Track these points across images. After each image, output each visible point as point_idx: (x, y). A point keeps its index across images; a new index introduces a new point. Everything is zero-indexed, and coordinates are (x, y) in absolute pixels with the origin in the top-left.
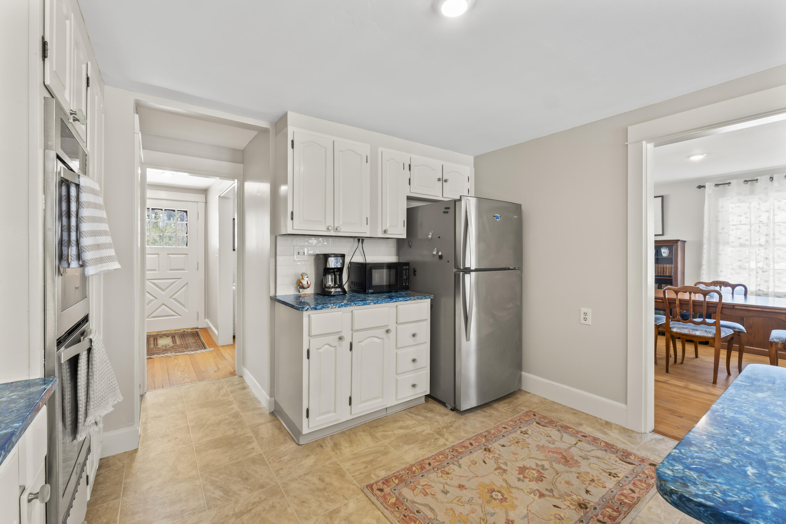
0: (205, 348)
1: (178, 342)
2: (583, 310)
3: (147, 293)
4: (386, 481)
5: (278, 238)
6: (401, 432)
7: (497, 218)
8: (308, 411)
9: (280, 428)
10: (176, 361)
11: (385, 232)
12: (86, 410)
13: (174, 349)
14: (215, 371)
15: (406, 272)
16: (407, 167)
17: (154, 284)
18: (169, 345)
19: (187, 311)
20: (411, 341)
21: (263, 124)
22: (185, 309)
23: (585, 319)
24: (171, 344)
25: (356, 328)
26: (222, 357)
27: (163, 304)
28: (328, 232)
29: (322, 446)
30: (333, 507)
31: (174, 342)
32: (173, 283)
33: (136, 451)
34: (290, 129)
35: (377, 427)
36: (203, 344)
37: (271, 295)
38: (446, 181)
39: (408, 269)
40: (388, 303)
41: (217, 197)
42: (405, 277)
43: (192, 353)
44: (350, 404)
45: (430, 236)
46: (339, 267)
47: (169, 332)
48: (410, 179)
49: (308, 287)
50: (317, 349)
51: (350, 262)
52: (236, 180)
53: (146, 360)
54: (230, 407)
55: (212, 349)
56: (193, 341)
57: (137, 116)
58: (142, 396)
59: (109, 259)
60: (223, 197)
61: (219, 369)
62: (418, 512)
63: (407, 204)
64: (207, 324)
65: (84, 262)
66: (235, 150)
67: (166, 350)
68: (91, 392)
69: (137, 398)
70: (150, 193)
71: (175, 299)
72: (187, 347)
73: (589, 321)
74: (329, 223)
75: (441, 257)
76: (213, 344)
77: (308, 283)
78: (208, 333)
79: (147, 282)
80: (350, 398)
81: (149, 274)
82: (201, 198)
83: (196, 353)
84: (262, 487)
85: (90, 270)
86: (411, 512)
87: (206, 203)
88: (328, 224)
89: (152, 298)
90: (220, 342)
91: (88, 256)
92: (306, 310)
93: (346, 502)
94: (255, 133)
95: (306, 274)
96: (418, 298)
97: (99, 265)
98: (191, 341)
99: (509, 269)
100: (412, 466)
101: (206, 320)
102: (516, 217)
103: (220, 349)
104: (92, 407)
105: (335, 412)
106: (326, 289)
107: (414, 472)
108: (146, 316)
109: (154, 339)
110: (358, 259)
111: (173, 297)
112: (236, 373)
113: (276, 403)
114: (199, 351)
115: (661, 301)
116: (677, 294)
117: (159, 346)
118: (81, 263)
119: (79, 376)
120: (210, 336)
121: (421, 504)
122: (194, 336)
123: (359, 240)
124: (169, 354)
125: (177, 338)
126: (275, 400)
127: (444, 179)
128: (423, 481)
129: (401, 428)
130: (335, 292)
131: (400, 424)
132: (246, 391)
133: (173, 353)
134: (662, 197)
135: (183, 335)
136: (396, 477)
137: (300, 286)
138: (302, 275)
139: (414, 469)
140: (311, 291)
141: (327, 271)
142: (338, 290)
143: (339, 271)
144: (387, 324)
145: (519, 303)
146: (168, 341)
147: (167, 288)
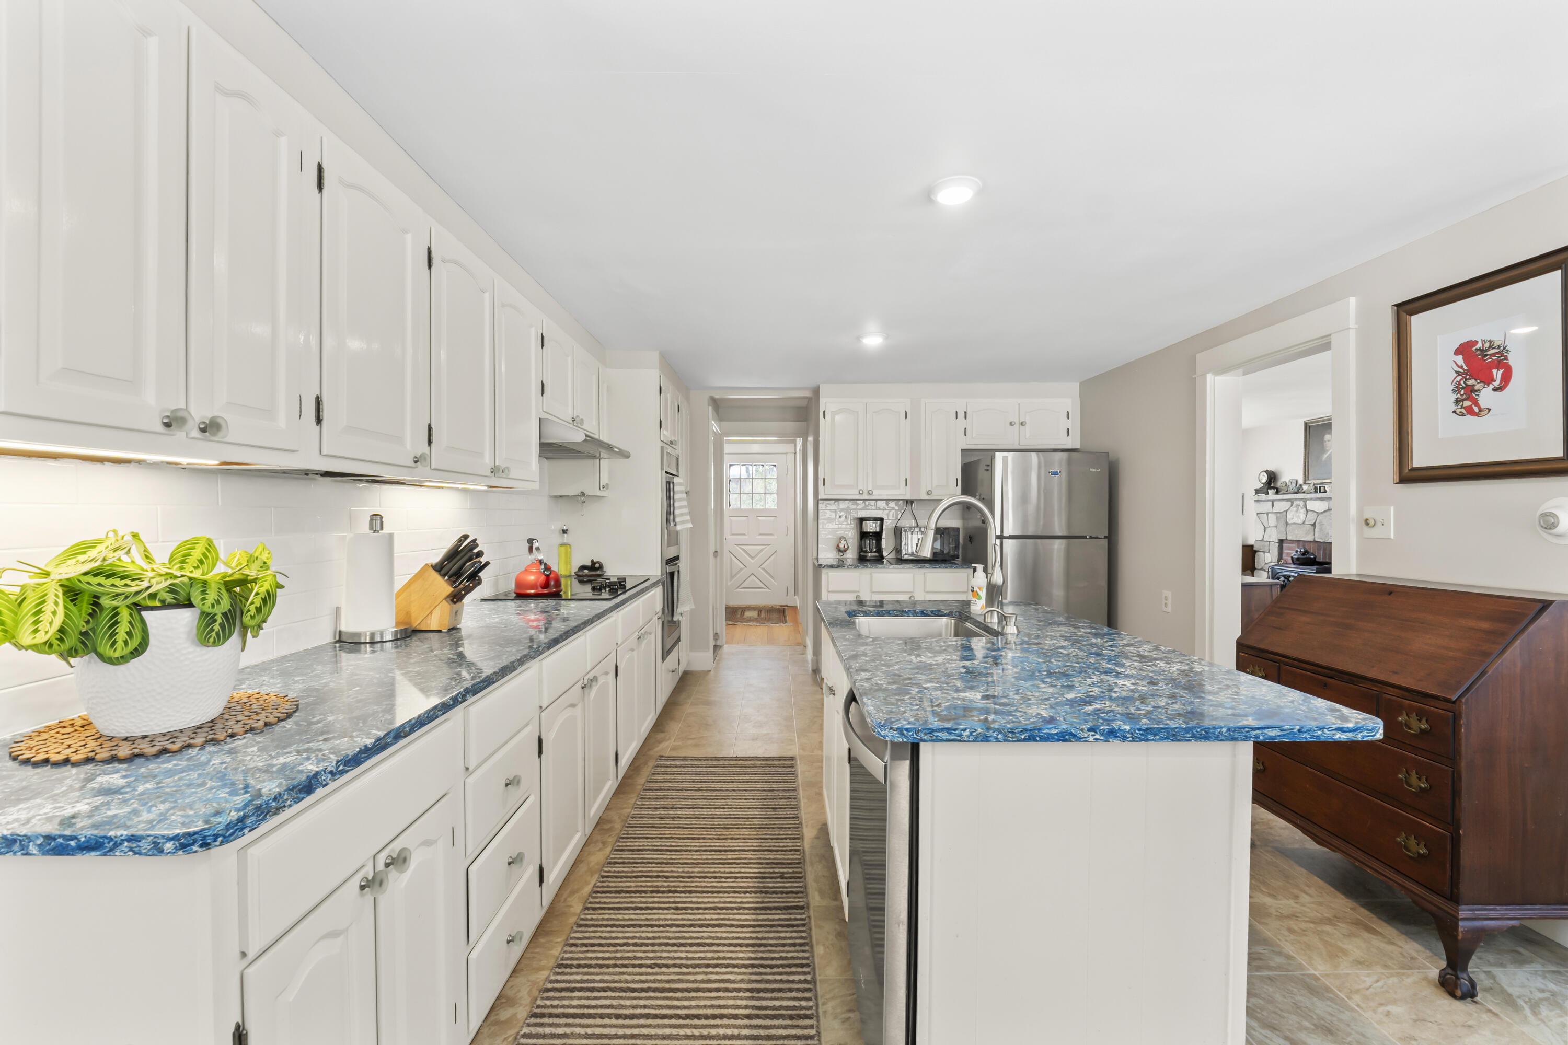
0: (787, 623)
1: (762, 616)
5: (819, 502)
7: (1055, 473)
10: (756, 629)
11: (930, 493)
13: (758, 620)
14: (786, 641)
16: (961, 415)
17: (744, 550)
18: (753, 617)
19: (775, 583)
21: (806, 394)
22: (773, 581)
23: (1166, 605)
24: (756, 617)
26: (798, 632)
27: (753, 574)
28: (861, 496)
31: (759, 615)
32: (762, 550)
33: (710, 671)
34: (822, 400)
36: (786, 620)
37: (814, 558)
38: (1022, 424)
39: (958, 534)
40: (911, 569)
42: (953, 544)
43: (773, 626)
46: (878, 531)
47: (757, 606)
48: (965, 429)
49: (847, 550)
51: (891, 526)
52: (801, 439)
53: (724, 625)
54: (784, 662)
55: (791, 625)
56: (777, 616)
57: (711, 407)
61: (789, 639)
63: (962, 457)
64: (794, 603)
65: (676, 523)
67: (749, 620)
71: (764, 569)
72: (769, 620)
73: (1169, 608)
74: (862, 485)
76: (794, 620)
77: (846, 546)
78: (794, 611)
83: (776, 627)
85: (679, 528)
88: (860, 488)
89: (743, 566)
90: (801, 617)
91: (677, 520)
94: (802, 401)
95: (844, 538)
97: (682, 525)
98: (775, 616)
99: (1085, 537)
101: (794, 598)
102: (1095, 470)
103: (799, 623)
106: (864, 553)
109: (738, 610)
111: (762, 567)
114: (779, 626)
117: (745, 616)
119: (674, 583)
122: (779, 612)
123: (907, 502)
124: (751, 624)
125: (763, 612)
127: (1021, 421)
130: (871, 556)
132: (803, 656)
133: (755, 624)
135: (770, 610)
137: (841, 550)
138: (841, 539)
140: (851, 555)
141: (864, 535)
142: (874, 554)
143: (878, 536)
144: (911, 590)
145: (1104, 583)
146: (754, 614)
147: (757, 555)
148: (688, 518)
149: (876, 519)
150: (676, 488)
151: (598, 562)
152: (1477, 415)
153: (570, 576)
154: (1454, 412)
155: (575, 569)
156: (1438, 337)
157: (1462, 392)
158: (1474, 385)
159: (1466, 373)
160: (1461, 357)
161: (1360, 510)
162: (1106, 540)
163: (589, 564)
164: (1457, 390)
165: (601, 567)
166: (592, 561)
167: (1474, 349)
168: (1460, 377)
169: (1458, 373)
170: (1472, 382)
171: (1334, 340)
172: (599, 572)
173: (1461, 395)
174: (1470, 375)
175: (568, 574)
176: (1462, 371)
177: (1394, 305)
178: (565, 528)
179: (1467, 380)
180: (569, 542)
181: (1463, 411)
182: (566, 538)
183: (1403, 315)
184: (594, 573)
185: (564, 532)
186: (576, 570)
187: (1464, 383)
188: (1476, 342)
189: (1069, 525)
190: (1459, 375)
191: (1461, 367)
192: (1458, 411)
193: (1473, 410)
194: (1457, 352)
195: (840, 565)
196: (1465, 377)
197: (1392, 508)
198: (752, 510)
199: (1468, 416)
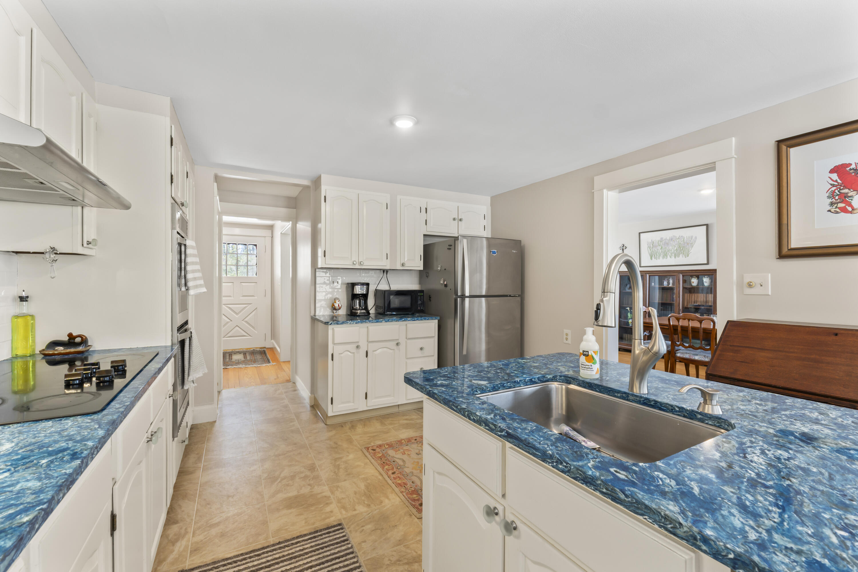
0: (269, 362)
1: (248, 358)
2: (566, 331)
3: (223, 316)
4: (380, 446)
5: (317, 270)
6: (406, 422)
7: (494, 253)
8: (332, 399)
9: (316, 415)
10: (246, 371)
11: (403, 265)
12: (189, 372)
13: (245, 362)
14: (275, 379)
15: (421, 298)
16: (423, 210)
17: (230, 308)
18: (240, 360)
19: (256, 332)
20: (419, 353)
21: (306, 182)
22: (254, 330)
23: (567, 339)
24: (243, 359)
25: (370, 340)
26: (282, 369)
27: (237, 326)
28: (354, 266)
29: (342, 426)
30: (338, 456)
31: (245, 357)
32: (245, 307)
33: (215, 422)
34: (323, 188)
35: (388, 418)
36: (268, 360)
37: (312, 315)
38: (461, 220)
39: (423, 296)
40: (397, 322)
41: (280, 233)
42: (419, 302)
43: (259, 365)
44: (366, 398)
45: (439, 268)
46: (365, 293)
47: (241, 350)
48: (426, 220)
49: (340, 309)
50: (340, 354)
51: (376, 290)
52: (291, 222)
53: (222, 370)
54: (283, 401)
55: (275, 363)
56: (260, 357)
57: (215, 184)
58: (219, 392)
59: (200, 286)
60: (284, 234)
61: (278, 377)
62: (394, 461)
63: (424, 240)
64: (273, 344)
65: (188, 287)
66: (289, 198)
67: (238, 363)
68: (191, 362)
69: (216, 394)
70: (226, 230)
71: (246, 322)
72: (255, 361)
73: (569, 341)
74: (355, 258)
75: (446, 286)
76: (276, 360)
77: (339, 306)
78: (273, 351)
79: (223, 306)
80: (366, 394)
81: (224, 300)
82: (268, 233)
83: (262, 366)
84: (295, 444)
85: (192, 292)
86: (389, 461)
87: (272, 237)
88: (353, 260)
89: (228, 320)
90: (282, 358)
91: (190, 284)
92: (330, 324)
93: (348, 454)
94: (301, 188)
95: (338, 299)
96: (425, 319)
97: (196, 289)
98: (258, 357)
99: (506, 296)
100: (402, 440)
101: (272, 341)
102: (515, 252)
103: (282, 364)
104: (191, 371)
105: (353, 402)
106: (353, 311)
107: (402, 443)
108: (222, 336)
109: (229, 355)
110: (383, 287)
111: (245, 320)
112: (291, 380)
113: (315, 399)
114: (264, 365)
115: (667, 327)
116: (679, 321)
117: (233, 360)
118: (187, 288)
119: (185, 352)
120: (274, 354)
121: (398, 458)
122: (261, 354)
123: (384, 271)
124: (241, 366)
125: (247, 355)
126: (314, 396)
127: (459, 218)
128: (405, 448)
129: (406, 420)
130: (360, 313)
131: (407, 417)
132: (296, 392)
133: (244, 366)
134: (707, 225)
135: (253, 353)
136: (387, 444)
137: (334, 309)
138: (335, 300)
139: (403, 441)
140: (343, 312)
141: (354, 296)
142: (363, 311)
143: (365, 296)
144: (397, 338)
145: (518, 325)
146: (240, 357)
147: (240, 312)
148: (202, 282)
149: (363, 284)
150: (188, 251)
151: (79, 336)
152: (851, 212)
153: (33, 356)
154: (829, 211)
155: (41, 345)
156: (815, 162)
157: (837, 198)
158: (848, 193)
159: (840, 185)
160: (836, 174)
161: (741, 277)
162: (520, 297)
163: (66, 339)
164: (832, 195)
165: (84, 341)
166: (70, 335)
167: (848, 169)
168: (835, 188)
169: (833, 186)
170: (846, 191)
171: (717, 165)
172: (81, 349)
173: (836, 200)
174: (844, 187)
175: (28, 352)
176: (836, 184)
177: (776, 141)
178: (24, 294)
179: (840, 189)
180: (32, 311)
181: (837, 210)
182: (25, 308)
183: (784, 148)
184: (72, 350)
185: (22, 299)
186: (44, 347)
187: (839, 191)
188: (851, 164)
189: (488, 288)
190: (834, 187)
191: (836, 181)
192: (833, 210)
193: (847, 209)
194: (832, 171)
195: (334, 320)
196: (840, 188)
197: (770, 275)
198: (237, 278)
199: (842, 213)
